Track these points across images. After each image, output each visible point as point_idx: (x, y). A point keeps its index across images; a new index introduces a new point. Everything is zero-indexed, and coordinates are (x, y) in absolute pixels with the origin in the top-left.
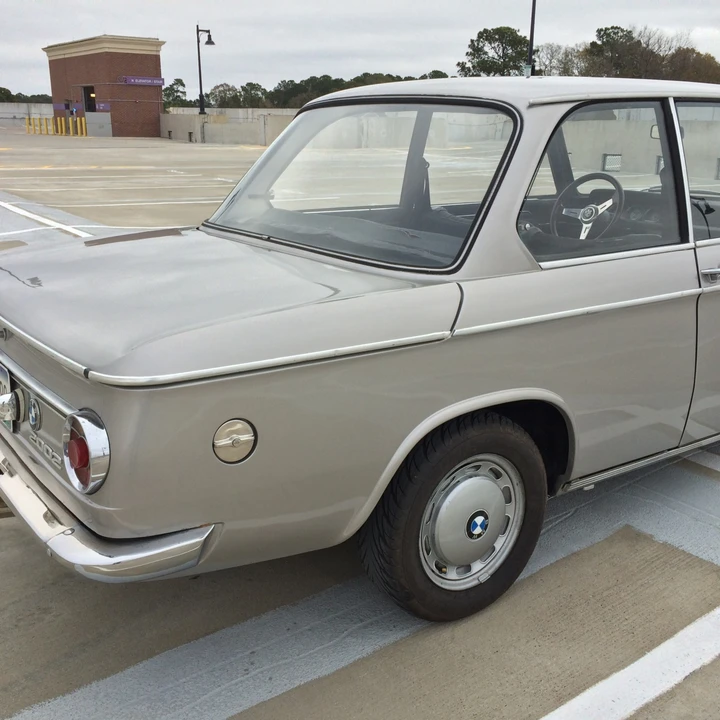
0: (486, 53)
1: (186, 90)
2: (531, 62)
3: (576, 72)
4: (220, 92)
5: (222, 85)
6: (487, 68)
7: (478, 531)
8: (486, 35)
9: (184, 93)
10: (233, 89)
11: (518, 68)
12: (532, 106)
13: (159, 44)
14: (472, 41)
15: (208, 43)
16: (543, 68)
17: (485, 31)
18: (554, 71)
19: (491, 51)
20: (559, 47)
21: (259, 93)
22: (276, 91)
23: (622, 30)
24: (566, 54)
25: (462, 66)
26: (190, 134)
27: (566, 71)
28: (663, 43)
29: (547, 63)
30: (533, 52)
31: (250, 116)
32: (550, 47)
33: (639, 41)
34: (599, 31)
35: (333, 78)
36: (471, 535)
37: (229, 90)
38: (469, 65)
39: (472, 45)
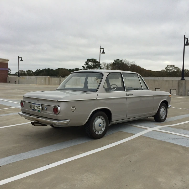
0: (89, 64)
1: (11, 71)
2: (100, 66)
3: (110, 69)
4: (20, 72)
5: (21, 70)
6: (90, 67)
7: (100, 126)
8: (89, 60)
9: (10, 72)
10: (24, 71)
11: (97, 68)
12: (104, 73)
13: (8, 60)
14: (86, 61)
15: (21, 60)
16: (102, 68)
17: (89, 59)
18: (105, 69)
19: (90, 64)
20: (106, 63)
21: (31, 72)
22: (36, 72)
23: (120, 60)
24: (108, 65)
25: (83, 67)
26: (15, 82)
27: (108, 69)
28: (129, 63)
29: (103, 67)
30: (100, 64)
31: (30, 78)
32: (104, 63)
33: (124, 63)
34: (115, 60)
35: (51, 69)
36: (99, 126)
37: (23, 71)
38: (85, 67)
39: (86, 62)
